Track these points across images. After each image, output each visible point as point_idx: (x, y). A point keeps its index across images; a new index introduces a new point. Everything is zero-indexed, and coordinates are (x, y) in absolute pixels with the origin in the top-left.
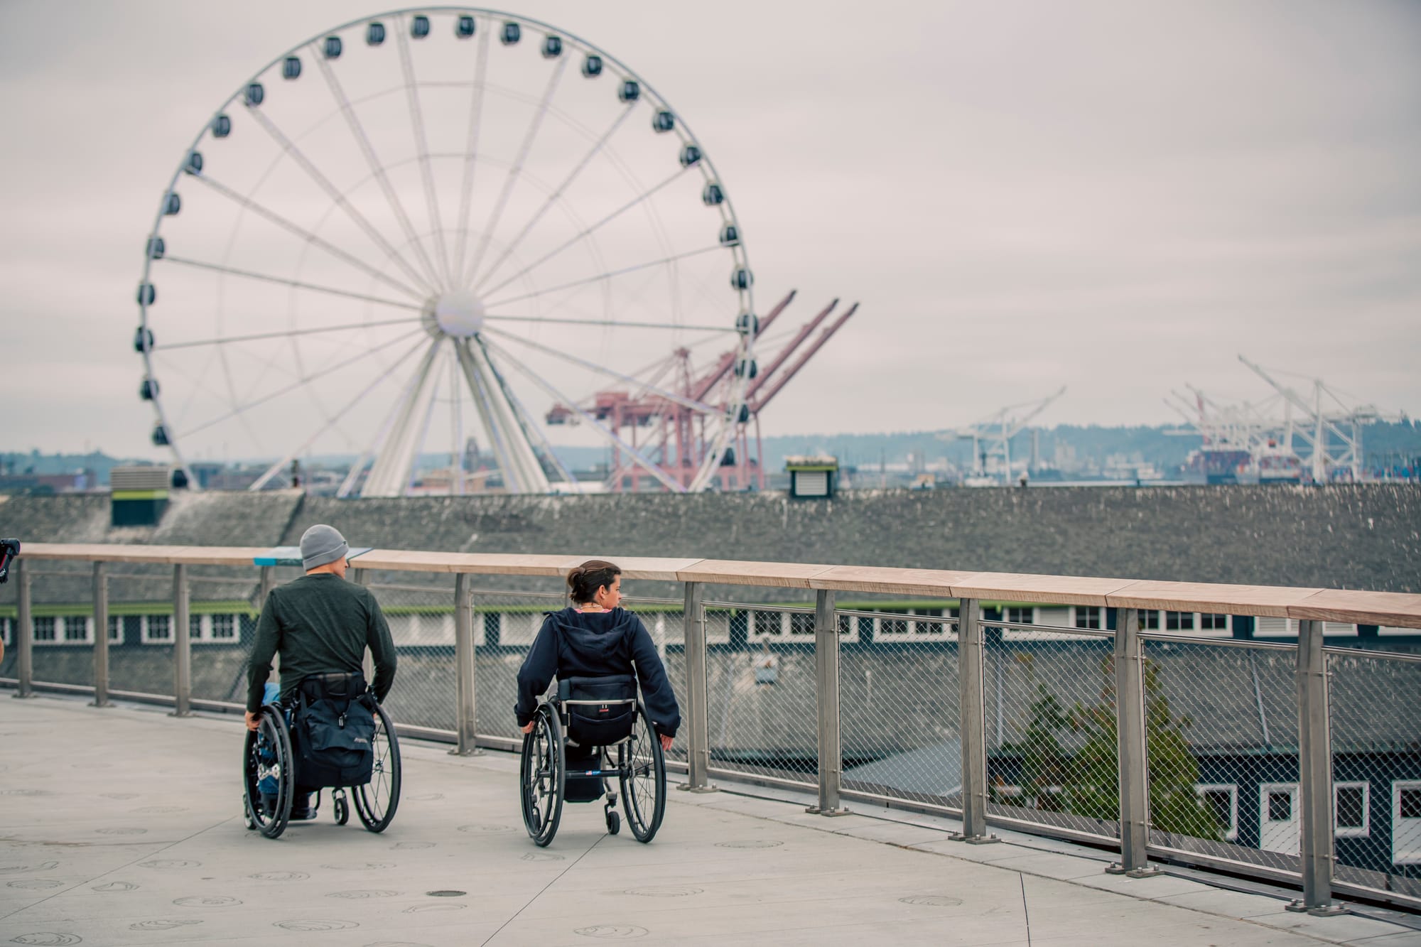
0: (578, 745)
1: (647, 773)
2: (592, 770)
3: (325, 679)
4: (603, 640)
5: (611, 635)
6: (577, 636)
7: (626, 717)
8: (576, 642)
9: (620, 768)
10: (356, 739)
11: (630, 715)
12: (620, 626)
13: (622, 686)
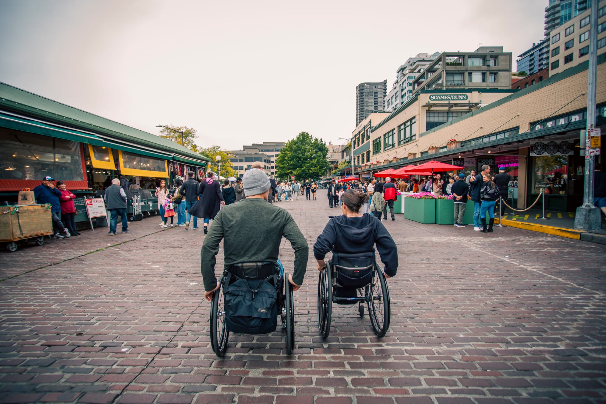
0: (342, 286)
1: (380, 299)
2: (351, 297)
3: (242, 266)
4: (363, 233)
5: (365, 229)
6: (347, 230)
7: (369, 274)
8: (346, 234)
9: (365, 296)
10: (259, 310)
11: (371, 274)
12: (370, 224)
13: (367, 258)
